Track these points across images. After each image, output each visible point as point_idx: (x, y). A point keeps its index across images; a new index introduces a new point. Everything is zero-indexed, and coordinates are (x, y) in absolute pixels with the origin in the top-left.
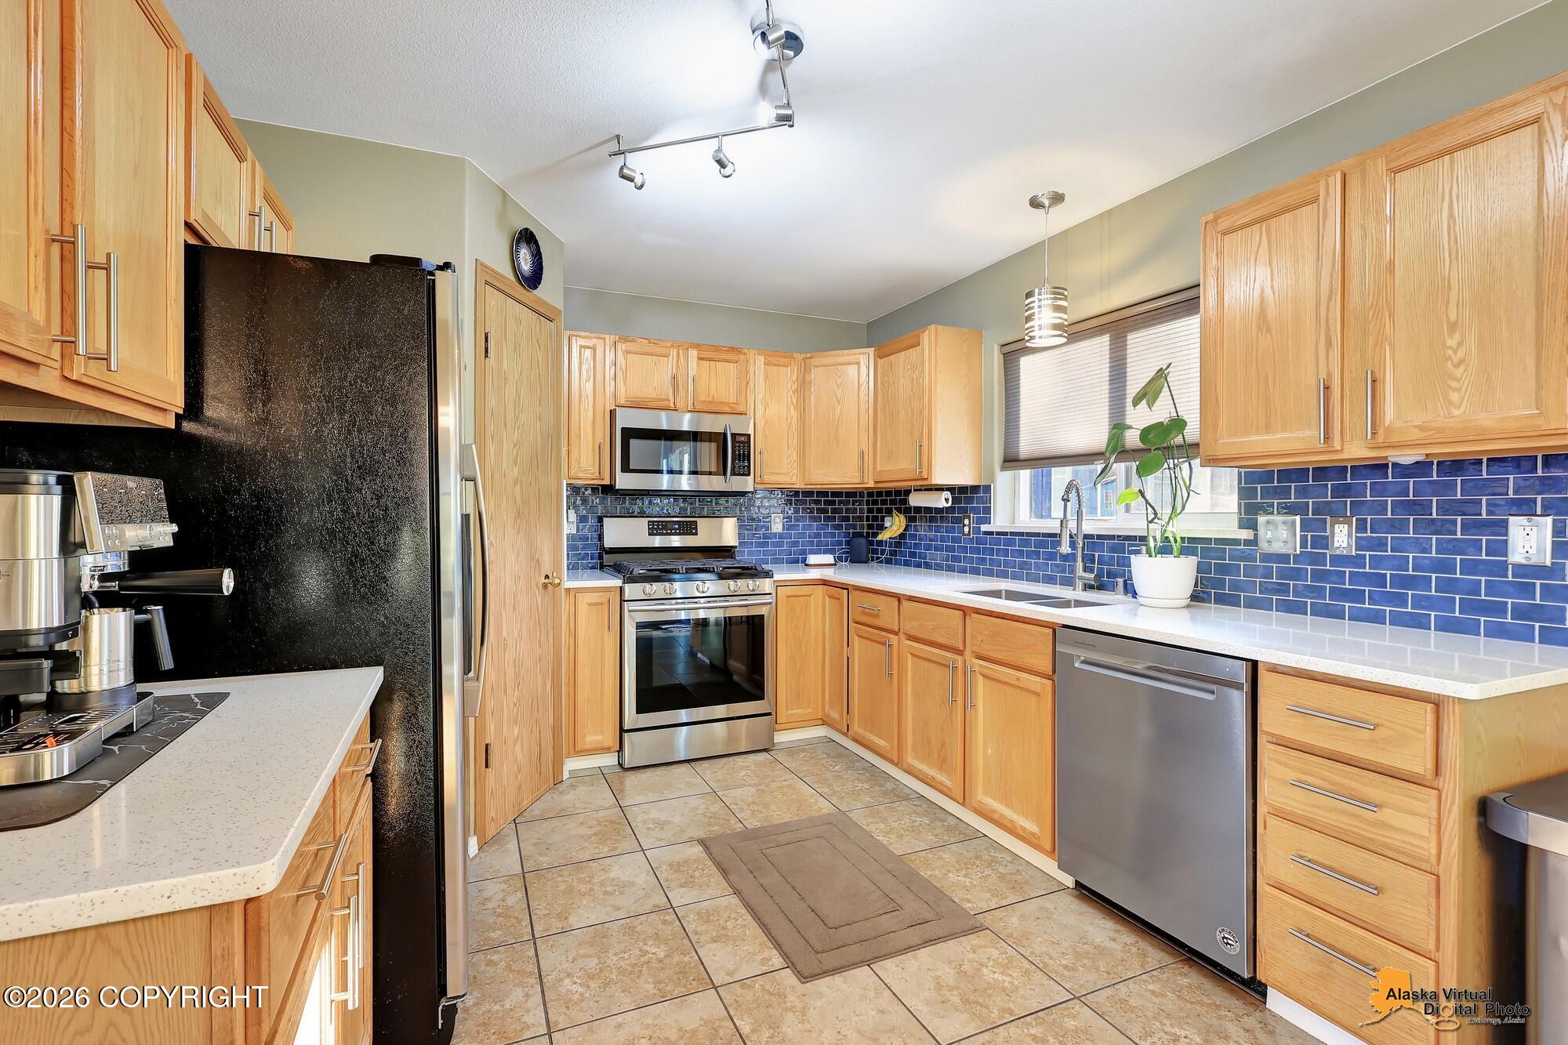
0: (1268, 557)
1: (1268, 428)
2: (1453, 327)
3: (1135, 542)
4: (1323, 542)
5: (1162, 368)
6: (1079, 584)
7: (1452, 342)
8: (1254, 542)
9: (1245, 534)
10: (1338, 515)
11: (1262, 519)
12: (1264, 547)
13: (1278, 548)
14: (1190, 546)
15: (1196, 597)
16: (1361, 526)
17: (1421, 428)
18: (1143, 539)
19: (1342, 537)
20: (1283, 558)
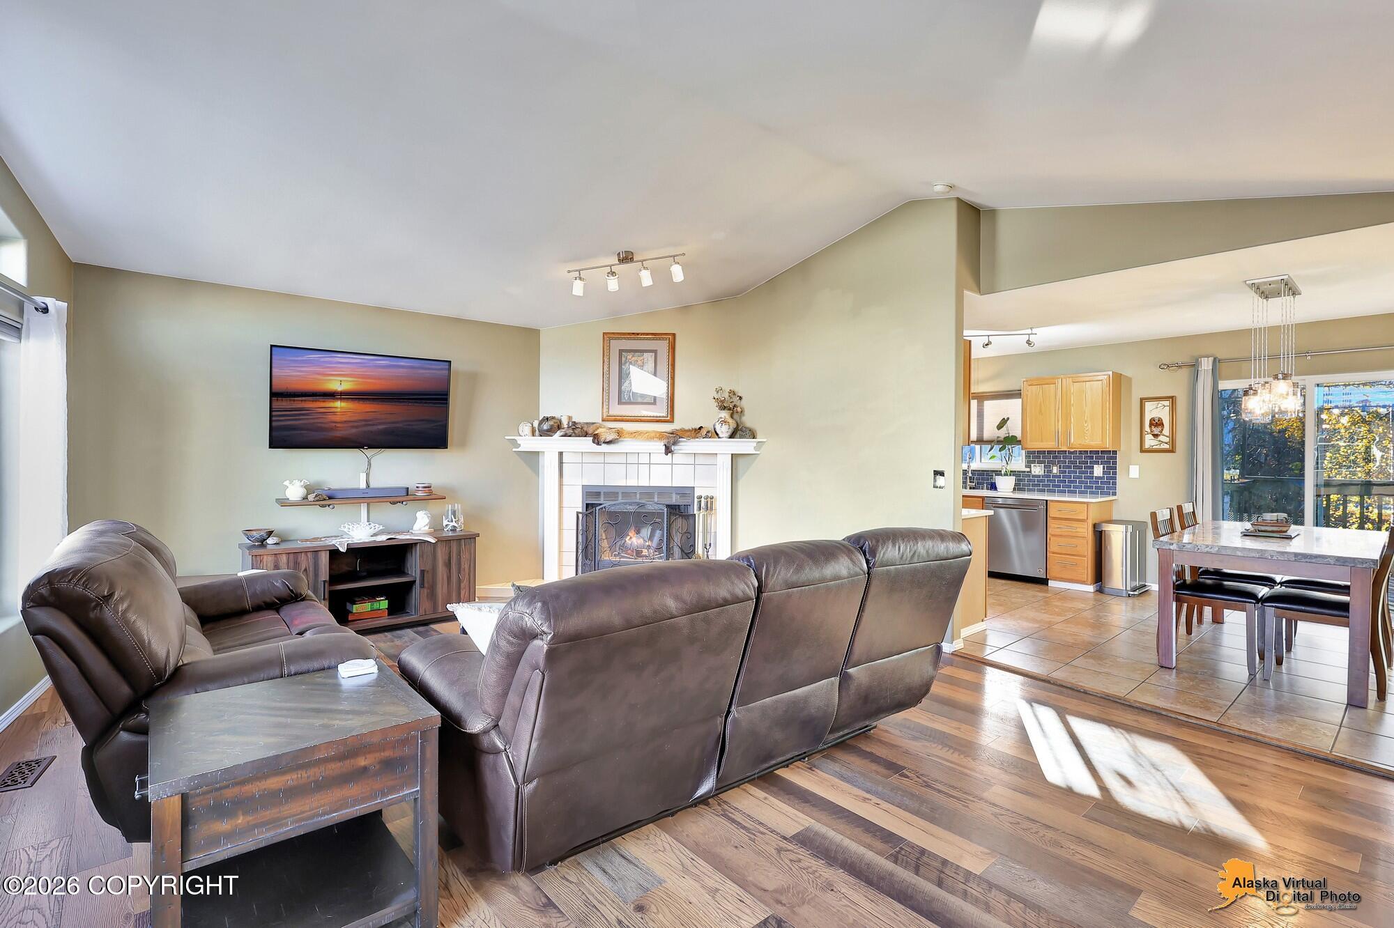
0: (1034, 476)
1: (1042, 441)
2: (1086, 422)
3: (998, 473)
4: (1051, 471)
5: (1004, 419)
6: (968, 487)
7: (1086, 425)
8: (1030, 472)
9: (1028, 470)
10: (1054, 464)
11: (1032, 465)
12: (1033, 473)
13: (1037, 473)
14: (1013, 473)
15: (1014, 489)
16: (1060, 468)
17: (1080, 444)
18: (1001, 471)
19: (1055, 470)
20: (1039, 476)
